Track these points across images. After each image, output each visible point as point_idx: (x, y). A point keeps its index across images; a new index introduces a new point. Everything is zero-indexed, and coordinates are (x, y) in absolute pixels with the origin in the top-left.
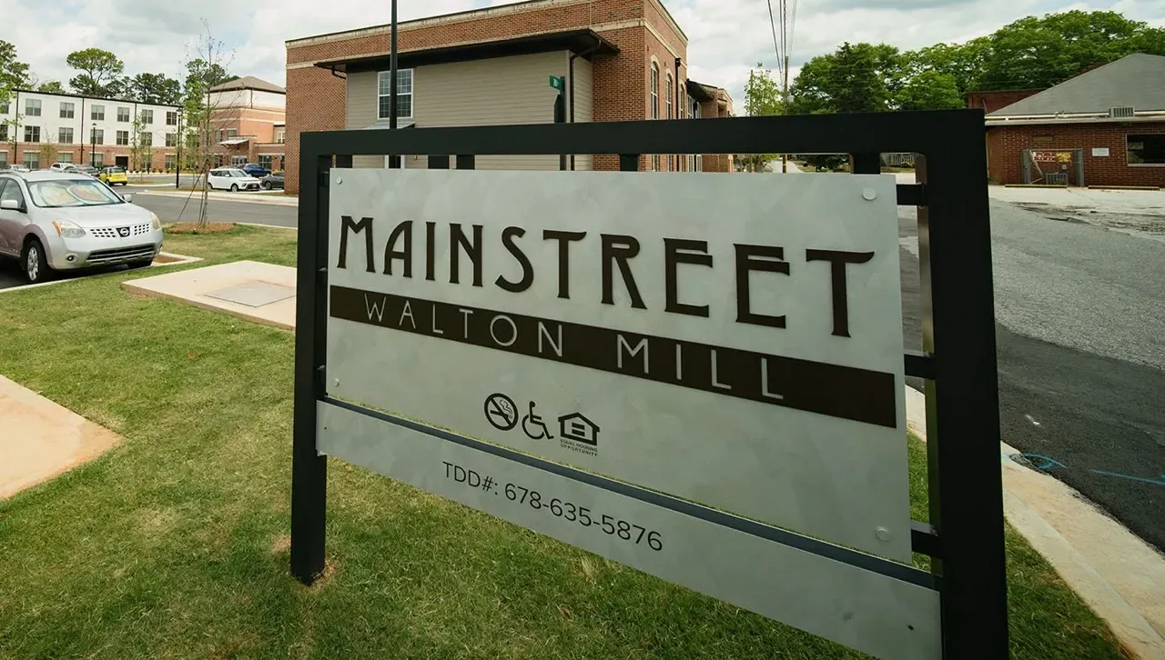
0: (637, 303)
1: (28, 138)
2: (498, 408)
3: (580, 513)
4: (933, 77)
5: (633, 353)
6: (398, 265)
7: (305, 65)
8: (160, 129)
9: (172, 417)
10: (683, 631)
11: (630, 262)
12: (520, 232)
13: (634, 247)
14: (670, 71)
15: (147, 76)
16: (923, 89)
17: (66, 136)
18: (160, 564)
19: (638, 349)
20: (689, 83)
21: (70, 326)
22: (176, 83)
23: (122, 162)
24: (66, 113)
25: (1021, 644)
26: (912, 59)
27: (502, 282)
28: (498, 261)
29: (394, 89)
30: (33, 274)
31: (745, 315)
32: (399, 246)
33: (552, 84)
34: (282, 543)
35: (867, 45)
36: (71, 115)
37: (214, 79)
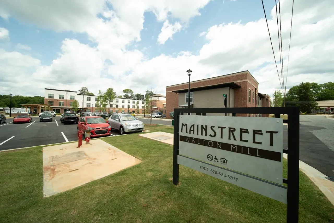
0: (235, 139)
1: (116, 107)
2: (210, 157)
3: (224, 175)
4: (327, 90)
5: (234, 148)
6: (192, 132)
7: (170, 92)
8: (141, 105)
9: (150, 158)
10: (244, 199)
11: (234, 132)
12: (214, 127)
13: (234, 130)
14: (254, 91)
15: (138, 94)
16: (324, 94)
17: (123, 106)
18: (151, 180)
19: (235, 147)
20: (258, 94)
21: (130, 142)
22: (143, 95)
23: (134, 112)
24: (123, 102)
25: (313, 208)
26: (322, 86)
27: (210, 135)
28: (210, 132)
29: (189, 97)
30: (122, 133)
31: (254, 142)
32: (192, 129)
33: (224, 96)
34: (171, 179)
35: (309, 83)
36: (124, 102)
37: (151, 94)
